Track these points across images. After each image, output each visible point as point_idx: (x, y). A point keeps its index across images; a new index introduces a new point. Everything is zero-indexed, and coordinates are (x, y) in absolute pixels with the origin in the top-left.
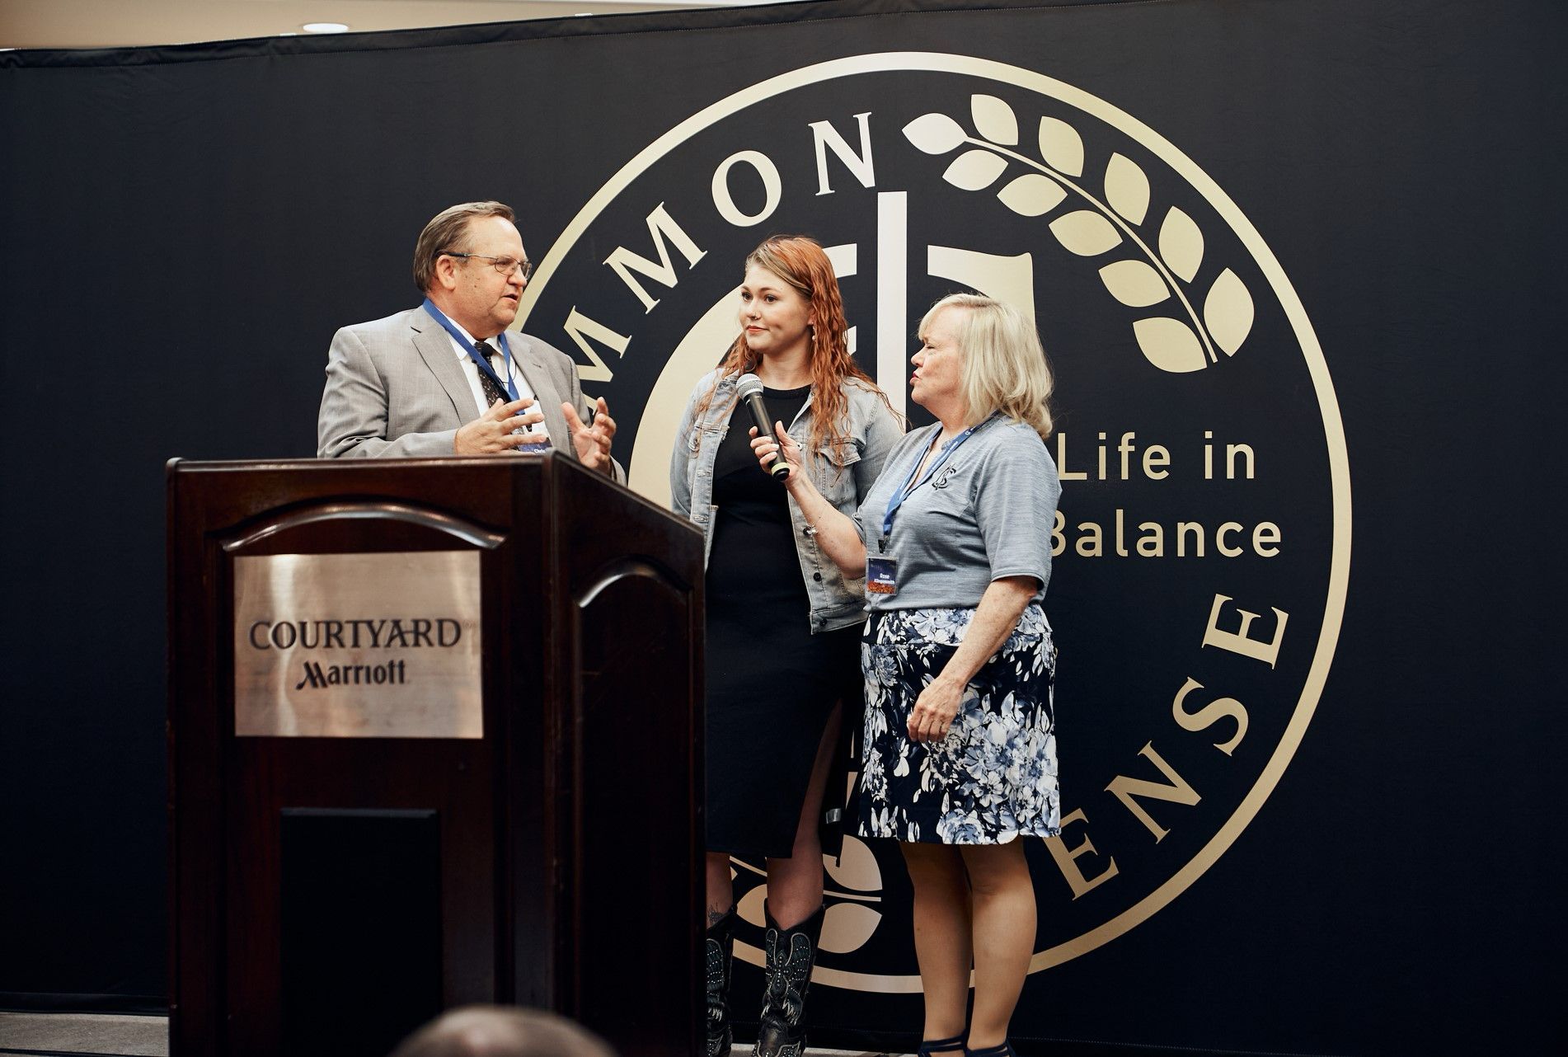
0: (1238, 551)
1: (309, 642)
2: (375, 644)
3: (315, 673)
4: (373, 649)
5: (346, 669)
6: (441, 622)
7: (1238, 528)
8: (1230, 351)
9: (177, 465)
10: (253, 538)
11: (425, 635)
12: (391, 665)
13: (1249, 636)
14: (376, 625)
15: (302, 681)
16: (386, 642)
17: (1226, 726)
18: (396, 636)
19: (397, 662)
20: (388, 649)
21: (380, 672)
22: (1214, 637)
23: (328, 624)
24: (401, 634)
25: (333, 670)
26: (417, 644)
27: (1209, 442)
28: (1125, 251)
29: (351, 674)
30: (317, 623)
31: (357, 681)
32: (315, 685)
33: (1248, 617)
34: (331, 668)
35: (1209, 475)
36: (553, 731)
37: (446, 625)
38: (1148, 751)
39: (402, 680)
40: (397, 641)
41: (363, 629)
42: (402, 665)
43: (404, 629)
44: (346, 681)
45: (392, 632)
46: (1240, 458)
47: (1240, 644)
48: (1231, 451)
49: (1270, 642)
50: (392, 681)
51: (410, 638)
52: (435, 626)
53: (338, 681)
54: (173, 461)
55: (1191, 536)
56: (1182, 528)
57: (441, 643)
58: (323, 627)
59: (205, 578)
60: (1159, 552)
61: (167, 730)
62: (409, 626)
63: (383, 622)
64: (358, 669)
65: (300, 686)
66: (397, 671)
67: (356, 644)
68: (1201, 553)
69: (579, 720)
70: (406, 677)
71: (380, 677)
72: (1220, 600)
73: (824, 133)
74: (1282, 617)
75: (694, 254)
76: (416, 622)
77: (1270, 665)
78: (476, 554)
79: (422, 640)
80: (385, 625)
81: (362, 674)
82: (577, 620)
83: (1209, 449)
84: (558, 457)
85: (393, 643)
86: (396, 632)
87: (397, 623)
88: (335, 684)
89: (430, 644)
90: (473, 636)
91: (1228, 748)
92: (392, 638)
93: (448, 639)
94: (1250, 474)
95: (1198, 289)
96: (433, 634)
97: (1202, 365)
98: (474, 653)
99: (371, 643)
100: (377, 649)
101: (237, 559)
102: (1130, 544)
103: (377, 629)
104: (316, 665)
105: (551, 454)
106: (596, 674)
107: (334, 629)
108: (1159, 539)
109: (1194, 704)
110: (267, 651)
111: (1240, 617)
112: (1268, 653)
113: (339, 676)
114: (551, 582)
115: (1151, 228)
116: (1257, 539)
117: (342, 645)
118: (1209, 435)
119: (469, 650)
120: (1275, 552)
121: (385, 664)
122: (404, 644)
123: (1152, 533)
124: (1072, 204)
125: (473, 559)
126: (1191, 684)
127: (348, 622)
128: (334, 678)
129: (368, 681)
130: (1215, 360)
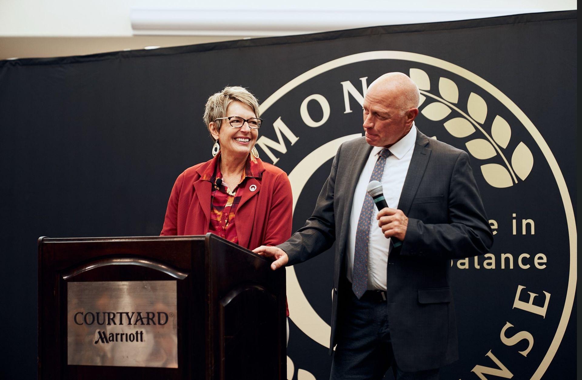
0: (528, 266)
1: (101, 322)
2: (130, 324)
3: (103, 336)
4: (129, 325)
5: (117, 334)
6: (159, 313)
7: (528, 256)
8: (523, 178)
9: (43, 240)
10: (75, 273)
11: (152, 319)
12: (137, 333)
13: (533, 304)
14: (130, 315)
15: (97, 340)
16: (134, 323)
17: (524, 343)
18: (139, 320)
19: (139, 332)
20: (136, 326)
21: (132, 336)
22: (518, 304)
23: (109, 314)
24: (141, 319)
25: (111, 335)
26: (148, 324)
27: (514, 218)
28: (477, 135)
29: (119, 337)
30: (104, 313)
31: (122, 340)
32: (103, 342)
33: (533, 295)
34: (110, 334)
35: (514, 233)
36: (210, 366)
37: (162, 315)
38: (490, 354)
39: (142, 340)
40: (139, 323)
41: (124, 316)
42: (141, 333)
43: (142, 317)
44: (117, 340)
45: (137, 318)
46: (528, 225)
47: (529, 307)
48: (524, 222)
49: (542, 306)
50: (137, 341)
51: (145, 321)
52: (157, 315)
53: (113, 340)
54: (41, 238)
55: (507, 259)
56: (503, 256)
57: (159, 323)
58: (107, 315)
59: (55, 291)
60: (493, 266)
61: (38, 361)
62: (146, 316)
63: (133, 313)
64: (122, 335)
65: (97, 342)
66: (139, 336)
67: (121, 323)
68: (512, 267)
69: (223, 359)
70: (143, 339)
71: (132, 339)
72: (520, 288)
73: (348, 86)
74: (548, 296)
75: (293, 139)
76: (148, 313)
77: (543, 317)
78: (175, 282)
79: (151, 322)
80: (134, 314)
81: (124, 337)
82: (222, 312)
83: (514, 221)
84: (212, 237)
85: (137, 323)
86: (139, 318)
87: (139, 314)
88: (112, 342)
89: (154, 324)
90: (173, 320)
91: (525, 353)
92: (137, 321)
93: (162, 322)
94: (533, 232)
95: (509, 151)
96: (156, 319)
97: (511, 184)
98: (174, 328)
99: (128, 323)
100: (131, 325)
101: (69, 284)
102: (481, 263)
103: (130, 317)
104: (104, 333)
105: (209, 235)
106: (232, 337)
107: (112, 316)
108: (493, 261)
109: (510, 334)
110: (81, 325)
111: (529, 295)
112: (542, 311)
113: (114, 337)
114: (209, 295)
115: (488, 125)
116: (536, 261)
117: (115, 324)
118: (514, 215)
119: (172, 327)
120: (544, 267)
121: (134, 333)
122: (143, 324)
123: (490, 258)
124: (454, 115)
125: (173, 285)
126: (508, 325)
127: (117, 313)
128: (111, 339)
129: (127, 340)
130: (516, 182)
